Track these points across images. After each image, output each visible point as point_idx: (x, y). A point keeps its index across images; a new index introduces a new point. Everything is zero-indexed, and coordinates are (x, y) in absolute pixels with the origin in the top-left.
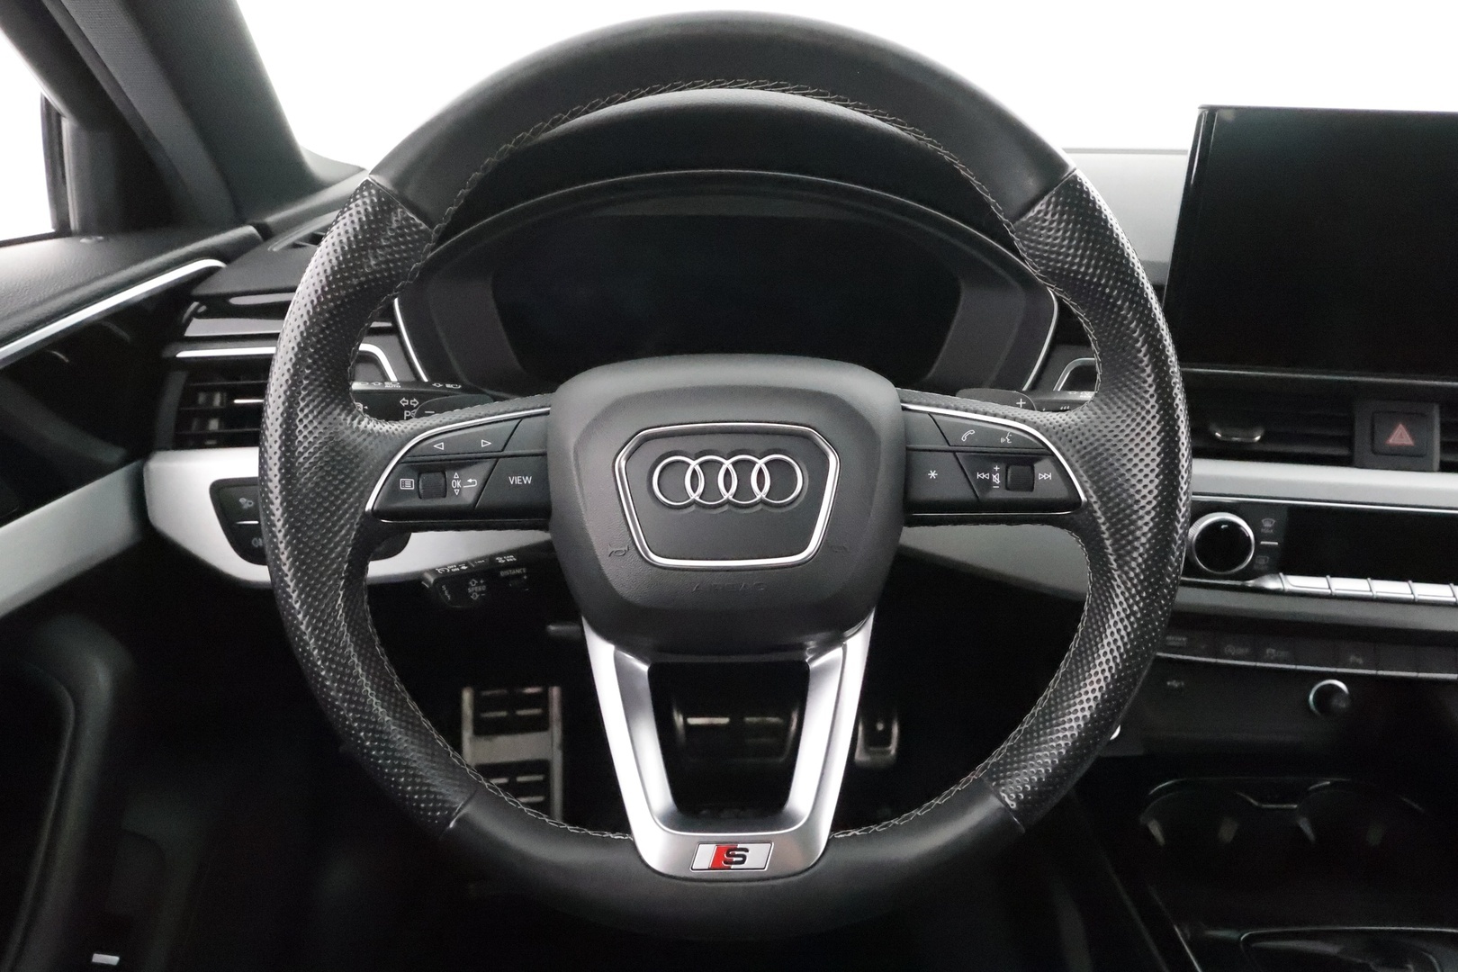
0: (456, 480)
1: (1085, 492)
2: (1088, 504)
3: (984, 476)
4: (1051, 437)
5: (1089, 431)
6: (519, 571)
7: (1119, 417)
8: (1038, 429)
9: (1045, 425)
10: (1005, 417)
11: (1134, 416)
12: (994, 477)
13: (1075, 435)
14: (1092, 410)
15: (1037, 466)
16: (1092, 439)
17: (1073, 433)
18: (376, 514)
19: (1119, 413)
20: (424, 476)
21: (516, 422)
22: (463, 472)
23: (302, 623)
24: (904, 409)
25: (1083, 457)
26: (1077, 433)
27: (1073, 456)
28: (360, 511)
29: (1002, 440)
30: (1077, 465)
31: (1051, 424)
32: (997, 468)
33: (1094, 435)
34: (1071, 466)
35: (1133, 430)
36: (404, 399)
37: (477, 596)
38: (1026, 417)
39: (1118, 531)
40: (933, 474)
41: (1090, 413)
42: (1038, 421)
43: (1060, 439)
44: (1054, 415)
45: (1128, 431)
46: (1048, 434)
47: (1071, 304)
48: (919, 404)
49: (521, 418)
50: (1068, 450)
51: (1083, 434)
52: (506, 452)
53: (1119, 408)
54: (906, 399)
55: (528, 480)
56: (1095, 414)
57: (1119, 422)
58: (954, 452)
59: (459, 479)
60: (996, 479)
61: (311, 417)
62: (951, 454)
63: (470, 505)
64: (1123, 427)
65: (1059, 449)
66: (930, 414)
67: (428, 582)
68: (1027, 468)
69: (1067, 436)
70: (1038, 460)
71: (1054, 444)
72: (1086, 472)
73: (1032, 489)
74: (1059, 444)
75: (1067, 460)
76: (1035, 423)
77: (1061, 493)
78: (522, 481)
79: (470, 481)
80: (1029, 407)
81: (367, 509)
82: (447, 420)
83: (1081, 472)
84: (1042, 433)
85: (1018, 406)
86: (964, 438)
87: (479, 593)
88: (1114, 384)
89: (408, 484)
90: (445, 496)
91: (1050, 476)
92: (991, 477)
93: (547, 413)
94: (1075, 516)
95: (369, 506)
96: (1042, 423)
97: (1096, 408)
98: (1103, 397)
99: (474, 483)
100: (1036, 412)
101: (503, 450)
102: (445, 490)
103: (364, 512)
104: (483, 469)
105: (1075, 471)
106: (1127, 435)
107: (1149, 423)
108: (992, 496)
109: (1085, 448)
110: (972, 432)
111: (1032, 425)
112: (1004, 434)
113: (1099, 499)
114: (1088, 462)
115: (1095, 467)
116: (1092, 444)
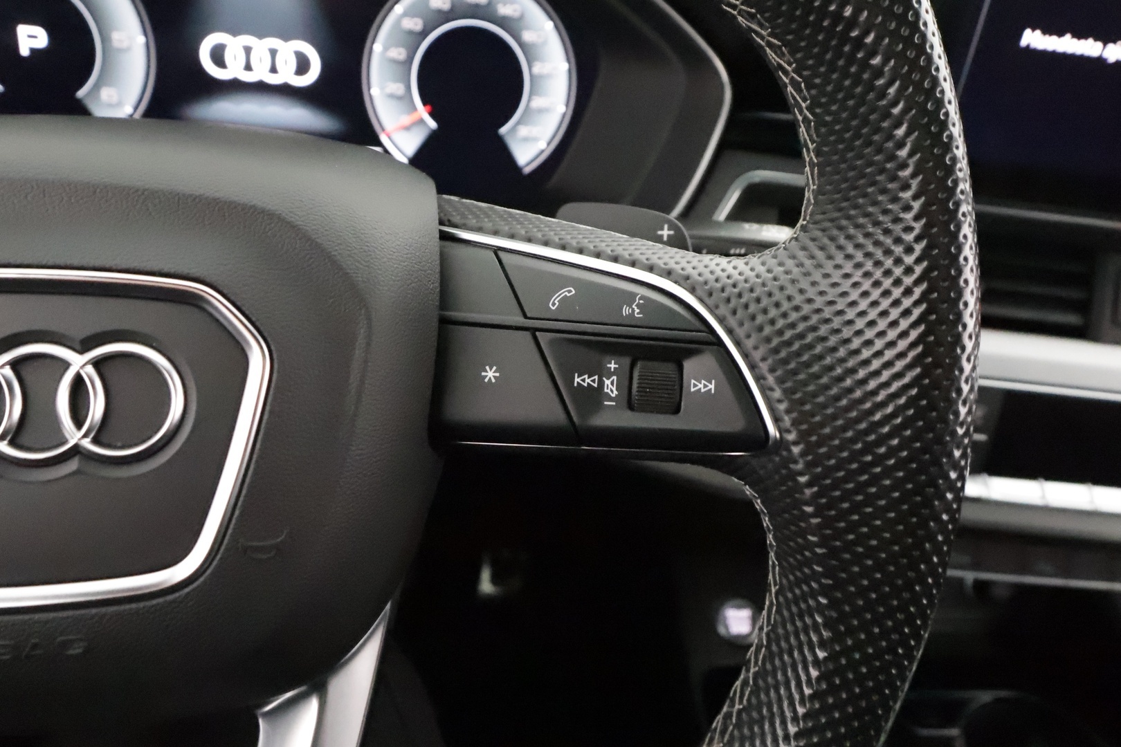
1: (777, 420)
2: (782, 444)
3: (588, 381)
4: (717, 307)
5: (789, 298)
7: (847, 276)
8: (692, 290)
9: (706, 283)
10: (633, 264)
12: (607, 382)
13: (762, 305)
14: (793, 257)
15: (689, 365)
16: (806, 309)
17: (758, 300)
24: (445, 237)
25: (776, 351)
26: (765, 302)
27: (756, 348)
29: (626, 311)
30: (764, 367)
31: (717, 280)
32: (613, 366)
33: (797, 308)
34: (752, 367)
35: (875, 304)
38: (672, 265)
41: (790, 263)
42: (694, 273)
43: (734, 312)
44: (723, 261)
46: (710, 302)
47: (770, 45)
48: (479, 230)
50: (748, 336)
51: (777, 305)
53: (849, 257)
54: (456, 219)
56: (800, 265)
57: (846, 285)
58: (533, 331)
60: (611, 387)
62: (527, 335)
64: (854, 295)
65: (730, 332)
66: (497, 250)
68: (668, 369)
69: (746, 306)
70: (690, 353)
71: (721, 321)
72: (780, 381)
73: (677, 410)
74: (732, 322)
75: (745, 356)
76: (687, 278)
77: (731, 422)
80: (678, 242)
83: (771, 380)
84: (701, 300)
85: (659, 239)
86: (554, 303)
88: (840, 210)
91: (712, 387)
92: (601, 383)
94: (754, 462)
96: (701, 279)
97: (801, 255)
98: (818, 234)
100: (690, 255)
105: (759, 379)
106: (862, 314)
108: (602, 420)
109: (780, 333)
110: (569, 292)
111: (684, 280)
112: (630, 298)
113: (803, 437)
114: (785, 362)
115: (795, 372)
116: (793, 326)
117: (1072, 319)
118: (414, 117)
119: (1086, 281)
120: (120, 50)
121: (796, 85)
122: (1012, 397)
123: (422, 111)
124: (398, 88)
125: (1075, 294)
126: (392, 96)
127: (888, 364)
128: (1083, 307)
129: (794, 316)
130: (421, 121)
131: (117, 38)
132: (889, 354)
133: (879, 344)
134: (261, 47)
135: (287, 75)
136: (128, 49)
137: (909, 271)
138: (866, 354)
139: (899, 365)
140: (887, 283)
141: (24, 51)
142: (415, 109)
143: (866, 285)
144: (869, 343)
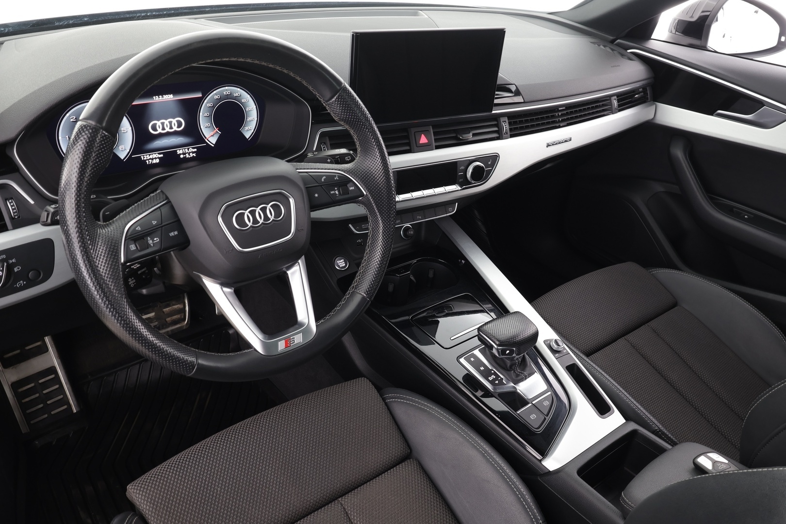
0: (150, 240)
1: (365, 191)
2: (366, 195)
3: (333, 192)
5: (361, 170)
6: (144, 270)
8: (344, 172)
11: (374, 160)
13: (357, 172)
15: (348, 185)
18: (125, 262)
19: (369, 160)
20: (137, 242)
21: (160, 209)
22: (151, 236)
23: (106, 311)
25: (362, 179)
28: (120, 263)
29: (335, 179)
32: (336, 189)
33: (363, 171)
34: (359, 183)
39: (377, 202)
40: (316, 195)
41: (359, 164)
45: (373, 165)
46: (347, 173)
50: (356, 178)
51: (359, 171)
55: (176, 233)
58: (321, 186)
60: (337, 192)
63: (159, 249)
65: (353, 178)
68: (345, 187)
69: (354, 173)
70: (348, 183)
71: (351, 176)
72: (362, 183)
73: (348, 193)
74: (353, 176)
75: (356, 181)
77: (357, 192)
78: (174, 234)
79: (155, 239)
86: (323, 180)
87: (133, 283)
89: (133, 247)
90: (148, 248)
91: (353, 188)
92: (335, 192)
94: (363, 199)
95: (122, 261)
97: (360, 162)
99: (157, 240)
101: (162, 224)
102: (147, 246)
103: (122, 264)
104: (159, 233)
105: (360, 185)
106: (373, 167)
107: (378, 161)
108: (337, 198)
109: (361, 176)
110: (324, 177)
111: (342, 171)
112: (335, 176)
113: (370, 193)
114: (364, 181)
115: (366, 182)
116: (363, 175)
117: (408, 148)
118: (214, 132)
119: (407, 137)
121: (357, 139)
122: (398, 172)
123: (216, 130)
124: (208, 124)
125: (407, 141)
126: (208, 127)
127: (379, 174)
128: (409, 144)
129: (363, 173)
130: (217, 133)
131: (123, 130)
132: (379, 172)
133: (377, 171)
134: (166, 122)
135: (176, 128)
137: (379, 159)
138: (376, 173)
139: (381, 174)
140: (376, 161)
142: (214, 129)
143: (373, 162)
144: (376, 171)
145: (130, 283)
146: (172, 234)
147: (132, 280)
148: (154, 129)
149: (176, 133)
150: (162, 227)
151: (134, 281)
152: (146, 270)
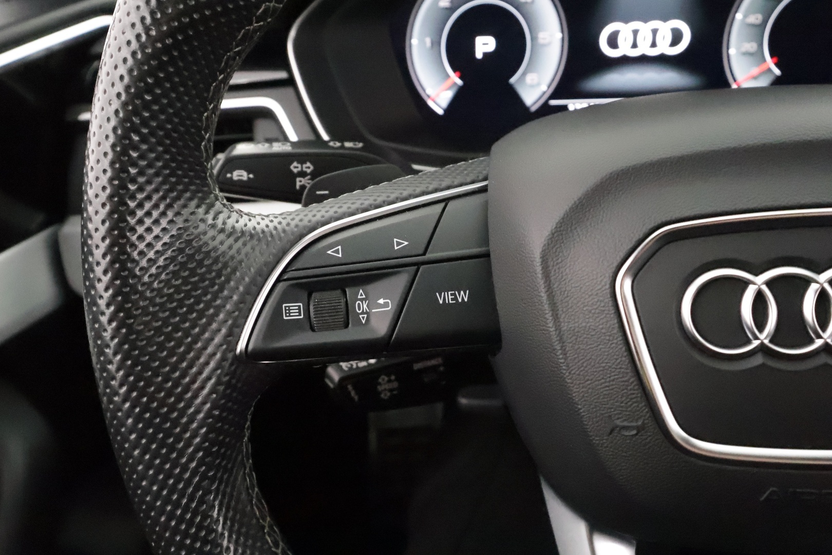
0: (362, 300)
6: (433, 362)
18: (250, 356)
20: (316, 296)
21: (439, 207)
22: (371, 287)
28: (229, 355)
36: (295, 164)
37: (389, 394)
49: (446, 200)
52: (430, 256)
55: (463, 296)
59: (365, 299)
61: (155, 214)
63: (382, 338)
67: (331, 380)
78: (455, 299)
79: (381, 301)
81: (238, 351)
82: (344, 209)
87: (391, 390)
89: (294, 311)
90: (346, 325)
93: (484, 190)
95: (241, 345)
99: (386, 305)
101: (424, 254)
102: (346, 318)
103: (235, 356)
104: (399, 282)
118: (764, 67)
120: (544, 45)
123: (770, 62)
124: (752, 47)
126: (747, 54)
130: (769, 70)
131: (543, 37)
134: (645, 29)
135: (665, 48)
136: (549, 44)
141: (479, 55)
142: (764, 60)
145: (380, 388)
146: (446, 297)
147: (390, 381)
148: (613, 42)
149: (662, 60)
150: (418, 264)
151: (395, 385)
152: (439, 366)
